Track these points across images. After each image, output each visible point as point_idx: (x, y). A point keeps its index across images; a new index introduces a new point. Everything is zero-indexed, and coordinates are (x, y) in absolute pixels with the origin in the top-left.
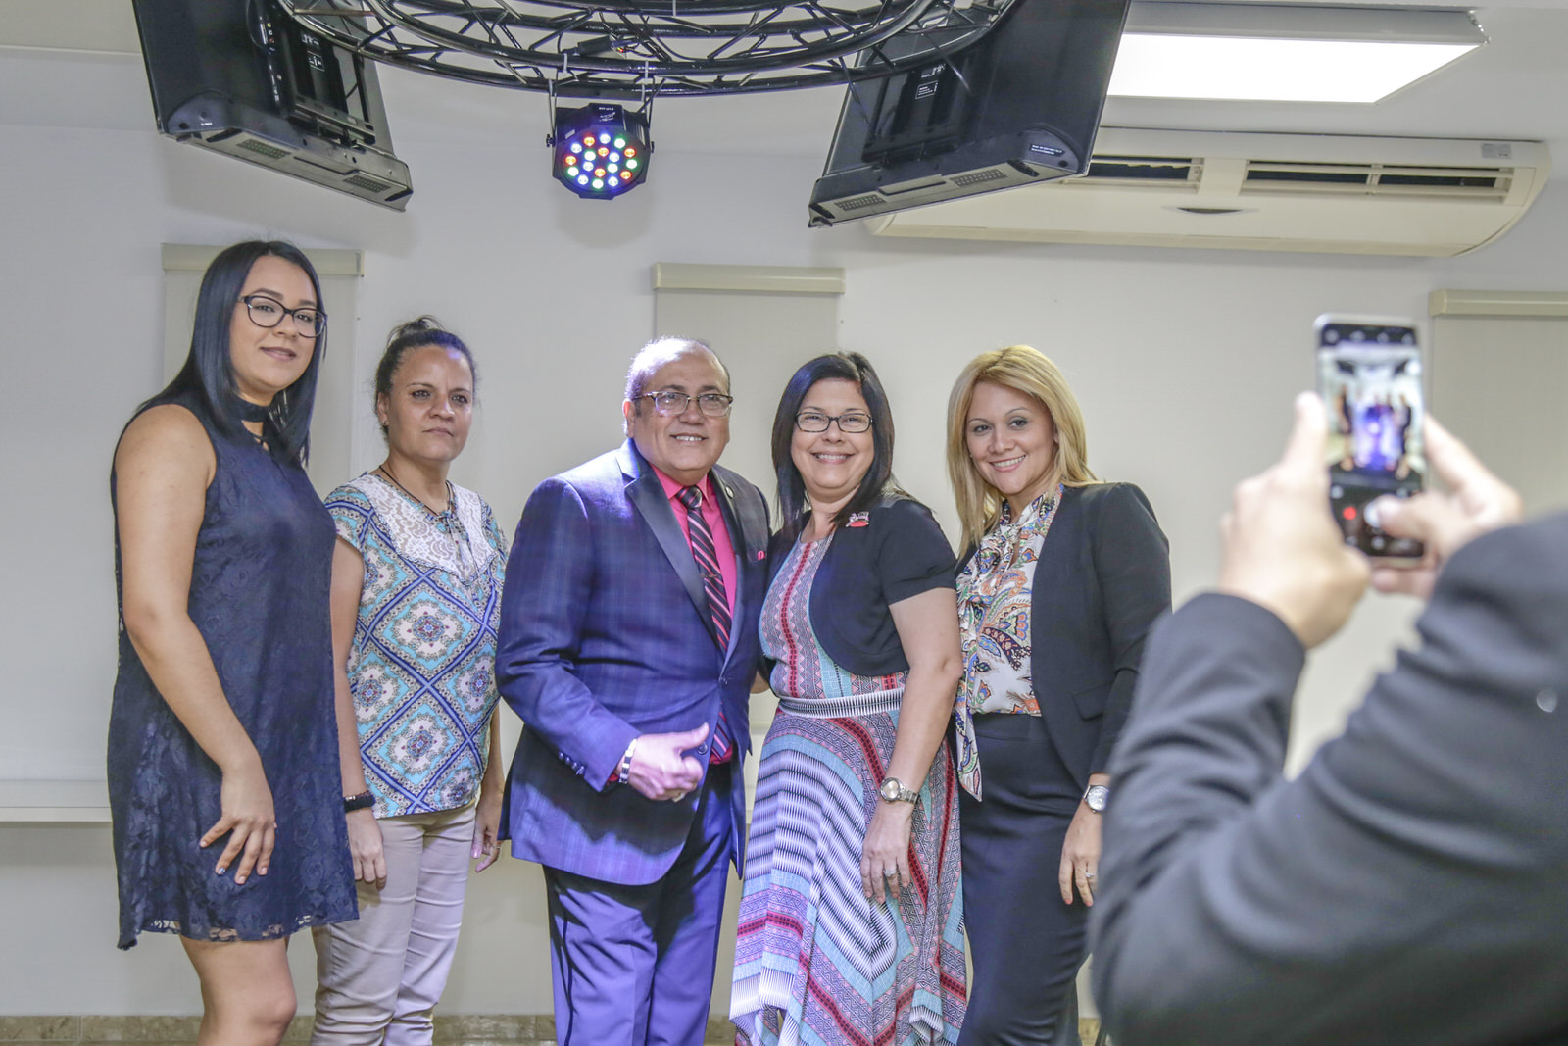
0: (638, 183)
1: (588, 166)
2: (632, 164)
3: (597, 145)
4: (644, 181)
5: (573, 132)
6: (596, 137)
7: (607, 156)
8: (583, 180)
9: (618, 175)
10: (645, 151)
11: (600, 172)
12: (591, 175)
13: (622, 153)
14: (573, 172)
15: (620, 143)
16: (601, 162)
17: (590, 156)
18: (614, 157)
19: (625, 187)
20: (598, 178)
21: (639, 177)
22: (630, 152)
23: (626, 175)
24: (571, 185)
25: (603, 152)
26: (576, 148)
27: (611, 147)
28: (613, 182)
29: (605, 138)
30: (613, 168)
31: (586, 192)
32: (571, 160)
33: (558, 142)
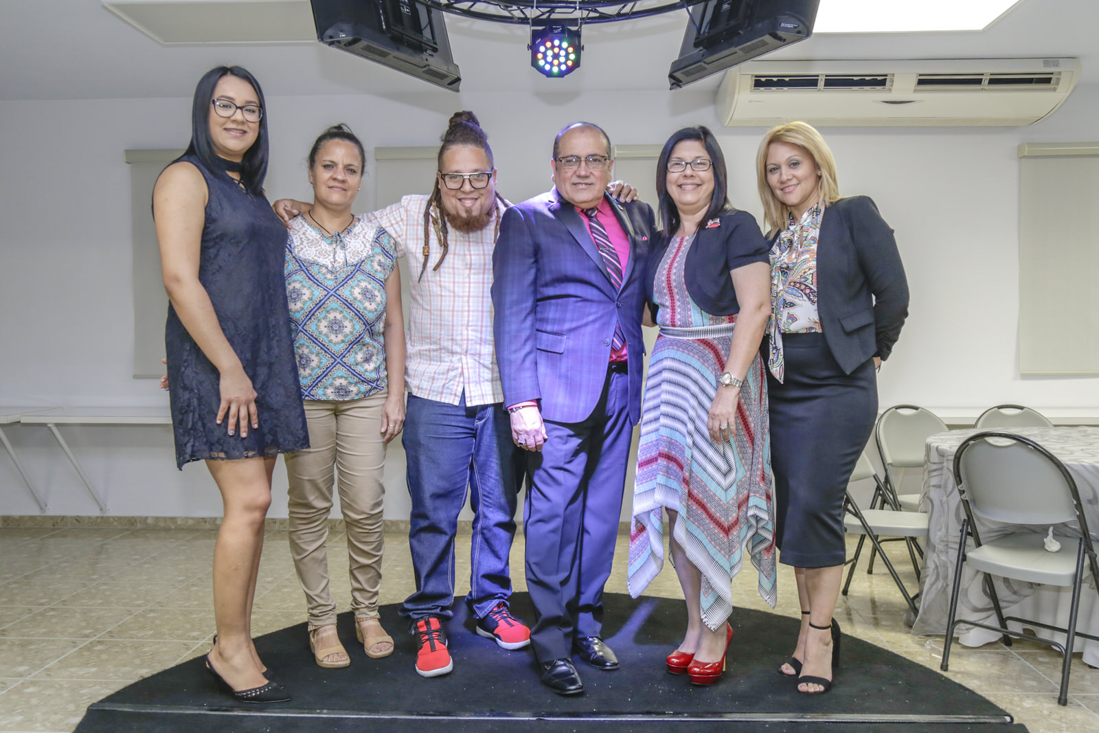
0: (577, 67)
1: (549, 59)
2: (572, 57)
3: (553, 47)
4: (579, 66)
5: (540, 40)
6: (552, 42)
7: (559, 53)
8: (547, 67)
9: (565, 63)
10: (578, 49)
11: (556, 62)
12: (552, 64)
13: (566, 50)
14: (541, 63)
15: (565, 45)
16: (556, 56)
17: (550, 53)
18: (563, 53)
19: (570, 70)
20: (553, 60)
21: (577, 64)
22: (571, 50)
23: (570, 63)
24: (542, 70)
25: (556, 50)
26: (542, 49)
27: (560, 47)
28: (563, 68)
29: (557, 42)
30: (562, 59)
31: (549, 74)
32: (540, 56)
33: (534, 48)
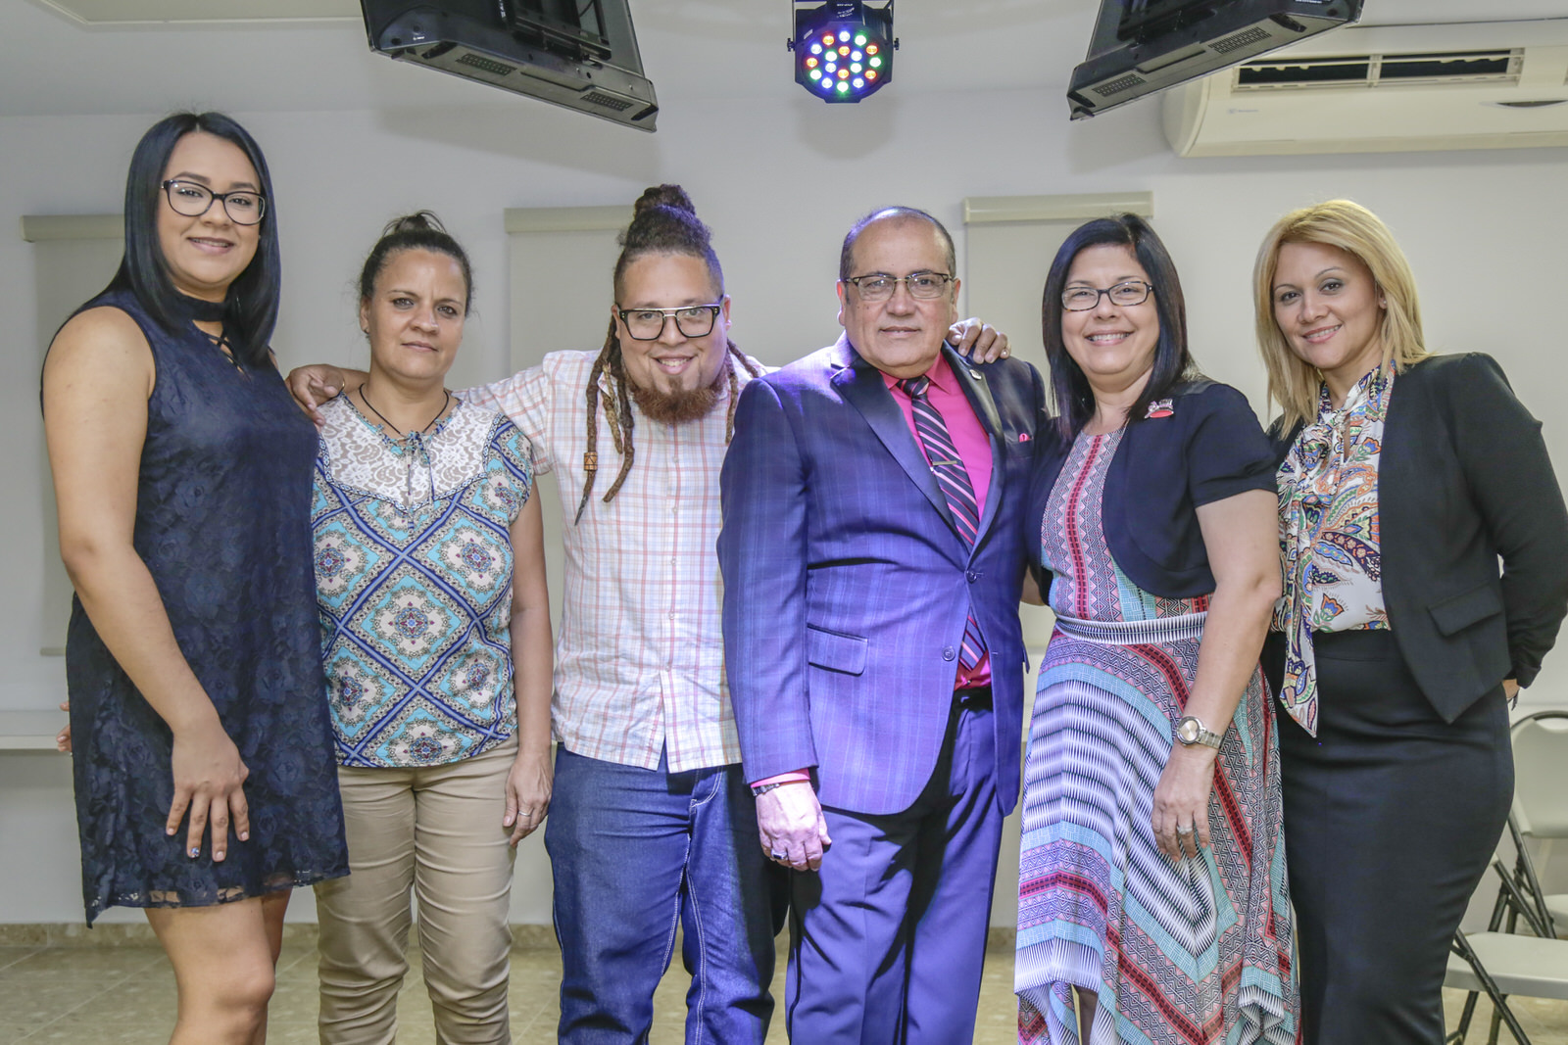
0: (885, 83)
1: (831, 68)
2: (876, 62)
3: (837, 44)
4: (890, 80)
5: (811, 32)
6: (836, 35)
7: (849, 55)
8: (827, 83)
9: (862, 75)
10: (887, 47)
11: (843, 74)
12: (835, 77)
13: (863, 50)
14: (815, 75)
15: (861, 40)
16: (844, 62)
17: (831, 56)
18: (857, 56)
19: (871, 87)
20: (838, 70)
21: (885, 75)
22: (872, 49)
23: (871, 75)
24: (815, 89)
25: (844, 51)
26: (816, 49)
27: (851, 45)
28: (859, 83)
29: (844, 36)
30: (856, 68)
31: (830, 97)
32: (812, 62)
33: (799, 47)
